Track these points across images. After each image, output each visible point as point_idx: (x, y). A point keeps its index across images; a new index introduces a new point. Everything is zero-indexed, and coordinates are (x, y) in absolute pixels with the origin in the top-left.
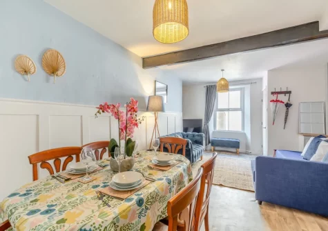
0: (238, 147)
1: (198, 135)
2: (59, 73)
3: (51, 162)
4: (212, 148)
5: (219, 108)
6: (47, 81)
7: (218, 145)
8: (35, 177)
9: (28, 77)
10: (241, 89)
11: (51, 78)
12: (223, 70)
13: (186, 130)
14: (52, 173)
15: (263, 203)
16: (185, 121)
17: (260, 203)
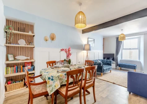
0: (135, 69)
1: (109, 61)
2: (54, 40)
3: (51, 64)
4: (119, 68)
5: (124, 48)
6: (51, 42)
7: (123, 67)
8: (48, 67)
9: (47, 42)
10: (138, 38)
11: (52, 41)
12: (122, 30)
13: (104, 58)
14: (51, 66)
15: (131, 93)
16: (104, 55)
17: (130, 93)
